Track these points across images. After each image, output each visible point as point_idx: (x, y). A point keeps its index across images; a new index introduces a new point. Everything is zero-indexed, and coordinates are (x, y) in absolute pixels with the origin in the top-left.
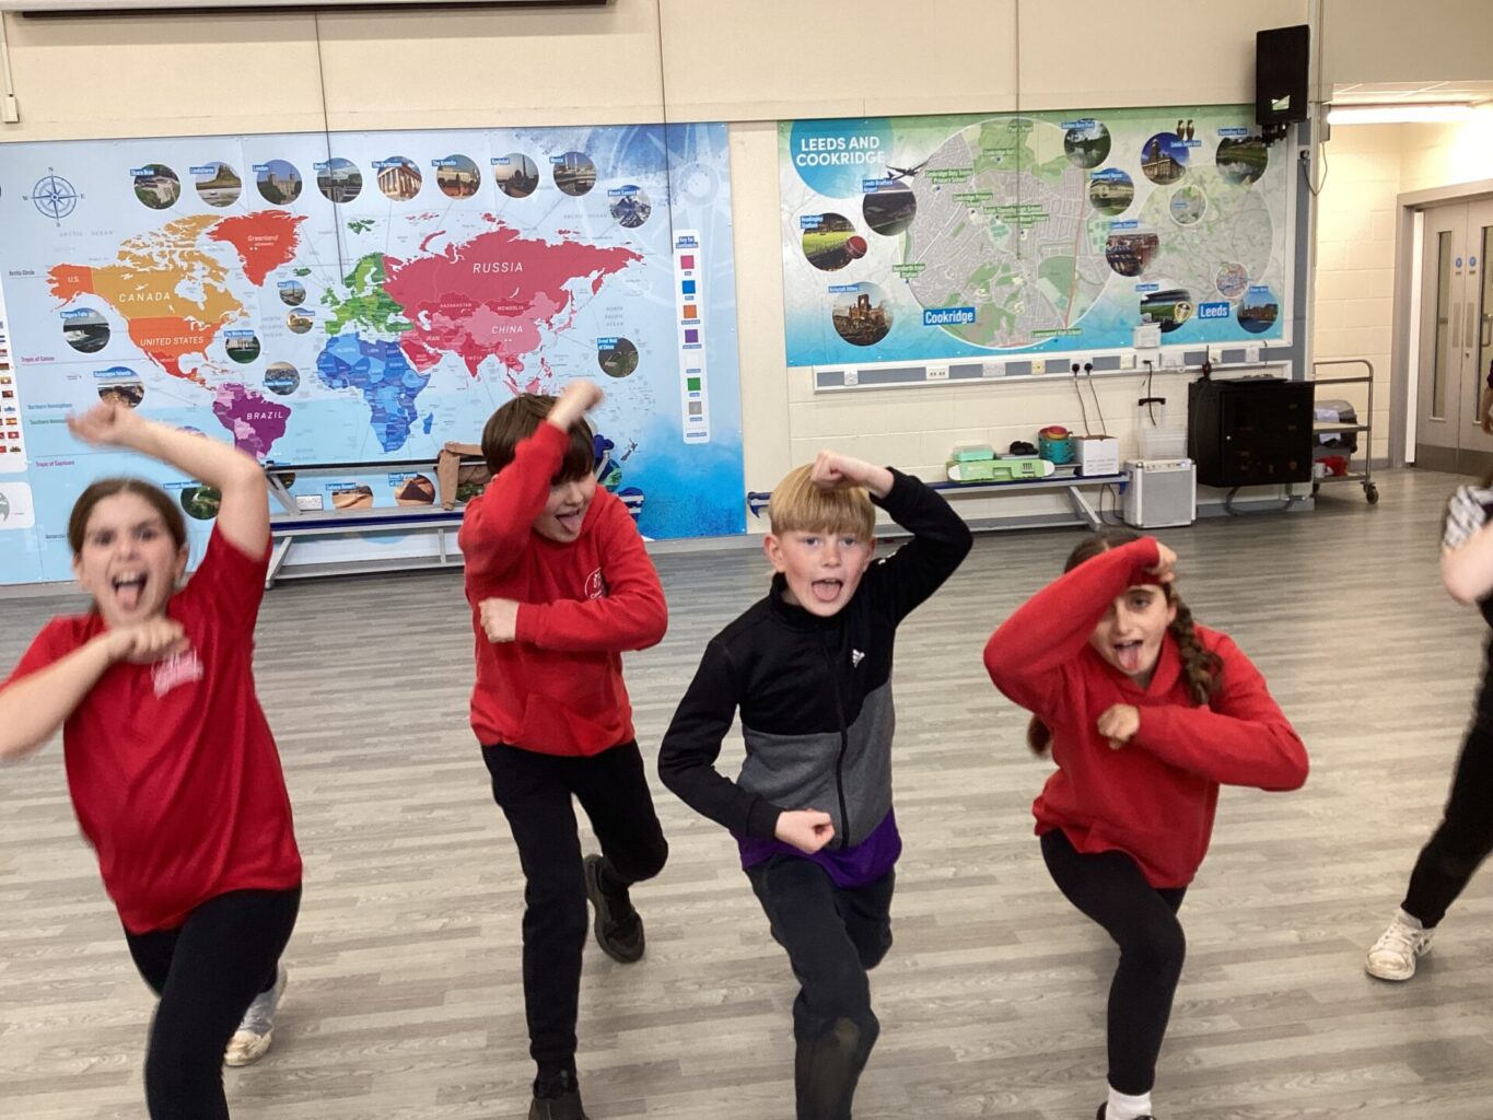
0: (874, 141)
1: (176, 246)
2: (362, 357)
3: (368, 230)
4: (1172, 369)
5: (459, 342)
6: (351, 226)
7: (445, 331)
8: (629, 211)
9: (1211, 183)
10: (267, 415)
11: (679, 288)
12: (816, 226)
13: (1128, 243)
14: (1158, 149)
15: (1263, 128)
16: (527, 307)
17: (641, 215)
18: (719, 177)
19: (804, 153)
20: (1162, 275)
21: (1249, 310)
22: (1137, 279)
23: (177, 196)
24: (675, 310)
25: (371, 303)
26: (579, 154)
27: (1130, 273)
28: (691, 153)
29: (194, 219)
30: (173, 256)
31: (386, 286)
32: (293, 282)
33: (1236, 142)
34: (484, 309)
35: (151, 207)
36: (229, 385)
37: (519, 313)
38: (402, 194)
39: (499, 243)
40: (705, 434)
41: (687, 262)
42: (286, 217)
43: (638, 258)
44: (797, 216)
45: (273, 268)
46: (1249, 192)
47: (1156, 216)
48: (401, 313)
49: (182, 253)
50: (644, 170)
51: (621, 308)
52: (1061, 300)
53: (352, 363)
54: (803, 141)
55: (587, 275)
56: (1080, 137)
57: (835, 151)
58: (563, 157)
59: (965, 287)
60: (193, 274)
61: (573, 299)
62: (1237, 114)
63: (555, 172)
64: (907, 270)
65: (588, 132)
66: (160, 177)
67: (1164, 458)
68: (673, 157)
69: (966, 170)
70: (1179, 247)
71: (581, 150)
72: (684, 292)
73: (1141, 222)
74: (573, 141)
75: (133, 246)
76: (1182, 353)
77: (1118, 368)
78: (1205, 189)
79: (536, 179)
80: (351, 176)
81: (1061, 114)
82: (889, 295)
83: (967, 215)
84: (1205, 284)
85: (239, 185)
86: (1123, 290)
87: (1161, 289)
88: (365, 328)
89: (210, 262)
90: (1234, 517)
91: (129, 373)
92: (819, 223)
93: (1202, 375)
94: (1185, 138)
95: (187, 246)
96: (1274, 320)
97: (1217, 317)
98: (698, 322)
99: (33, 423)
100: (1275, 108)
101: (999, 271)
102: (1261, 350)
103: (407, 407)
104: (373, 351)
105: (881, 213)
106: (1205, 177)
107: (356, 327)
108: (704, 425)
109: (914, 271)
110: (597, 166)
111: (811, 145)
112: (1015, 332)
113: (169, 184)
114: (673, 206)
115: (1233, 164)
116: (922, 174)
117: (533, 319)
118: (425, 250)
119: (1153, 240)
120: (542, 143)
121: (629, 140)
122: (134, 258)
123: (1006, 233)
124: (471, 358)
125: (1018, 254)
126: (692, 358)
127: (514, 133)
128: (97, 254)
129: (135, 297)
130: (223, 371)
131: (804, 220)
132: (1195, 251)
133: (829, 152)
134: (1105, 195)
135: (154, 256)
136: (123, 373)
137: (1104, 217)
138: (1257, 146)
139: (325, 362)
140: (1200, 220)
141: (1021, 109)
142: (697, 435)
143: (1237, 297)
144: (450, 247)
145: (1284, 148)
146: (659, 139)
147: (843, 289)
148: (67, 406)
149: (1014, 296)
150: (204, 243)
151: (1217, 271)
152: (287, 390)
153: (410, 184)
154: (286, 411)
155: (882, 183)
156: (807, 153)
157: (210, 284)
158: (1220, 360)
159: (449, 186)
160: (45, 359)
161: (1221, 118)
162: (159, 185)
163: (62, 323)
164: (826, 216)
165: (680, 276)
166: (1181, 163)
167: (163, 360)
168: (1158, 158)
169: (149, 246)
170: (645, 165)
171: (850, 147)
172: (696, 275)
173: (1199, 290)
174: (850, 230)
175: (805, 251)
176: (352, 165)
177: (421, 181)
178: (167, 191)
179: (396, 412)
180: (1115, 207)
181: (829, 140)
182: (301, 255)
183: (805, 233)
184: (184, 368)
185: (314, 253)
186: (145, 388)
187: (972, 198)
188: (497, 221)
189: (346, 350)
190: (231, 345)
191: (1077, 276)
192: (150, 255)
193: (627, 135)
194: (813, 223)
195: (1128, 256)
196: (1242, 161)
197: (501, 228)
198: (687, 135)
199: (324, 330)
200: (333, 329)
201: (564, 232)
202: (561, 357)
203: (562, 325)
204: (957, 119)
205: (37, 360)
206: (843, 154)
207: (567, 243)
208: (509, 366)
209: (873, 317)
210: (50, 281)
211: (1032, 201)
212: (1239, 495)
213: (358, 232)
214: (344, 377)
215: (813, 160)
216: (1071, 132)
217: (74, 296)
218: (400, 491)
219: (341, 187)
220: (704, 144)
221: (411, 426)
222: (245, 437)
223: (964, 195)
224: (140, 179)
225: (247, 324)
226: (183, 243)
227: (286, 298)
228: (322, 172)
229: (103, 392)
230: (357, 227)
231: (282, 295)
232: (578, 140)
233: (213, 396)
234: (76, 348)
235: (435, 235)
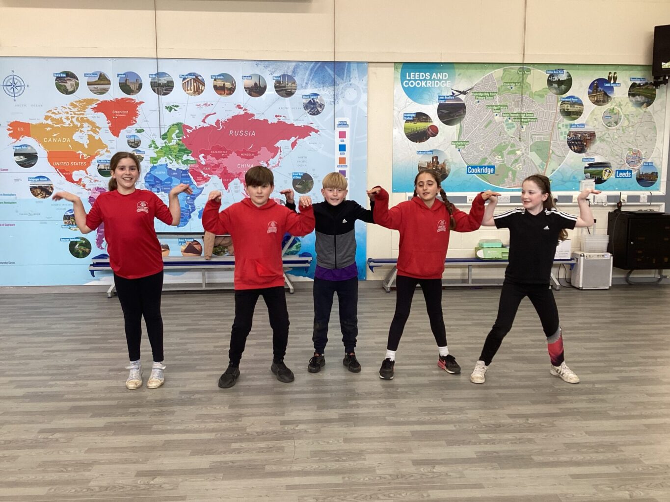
0: (445, 76)
1: (75, 114)
2: (169, 176)
3: (176, 110)
4: (601, 204)
5: (219, 171)
6: (167, 108)
7: (212, 165)
8: (313, 107)
9: (625, 106)
11: (337, 148)
12: (412, 118)
13: (579, 136)
14: (597, 87)
15: (654, 78)
16: (256, 154)
17: (319, 109)
18: (362, 91)
19: (408, 80)
20: (596, 153)
21: (642, 175)
22: (583, 155)
23: (77, 88)
24: (334, 160)
25: (175, 149)
26: (288, 76)
27: (580, 152)
28: (348, 78)
29: (85, 100)
30: (73, 119)
31: (183, 140)
32: (134, 136)
33: (639, 85)
34: (234, 154)
35: (64, 93)
36: (98, 188)
37: (252, 157)
38: (195, 92)
39: (244, 120)
41: (342, 135)
42: (133, 101)
43: (317, 131)
44: (402, 113)
45: (125, 128)
46: (645, 112)
47: (595, 122)
48: (190, 155)
49: (77, 118)
50: (322, 85)
51: (306, 157)
52: (542, 164)
53: (162, 180)
54: (407, 74)
55: (289, 139)
56: (556, 79)
57: (425, 80)
58: (280, 77)
59: (490, 155)
60: (82, 129)
61: (281, 151)
62: (641, 70)
63: (275, 84)
64: (459, 144)
65: (294, 64)
66: (69, 78)
67: (594, 252)
68: (338, 80)
69: (494, 93)
70: (606, 139)
71: (290, 74)
72: (340, 150)
73: (587, 125)
74: (286, 68)
75: (53, 113)
76: (606, 196)
77: (571, 202)
78: (621, 109)
79: (265, 88)
80: (168, 82)
81: (546, 66)
82: (449, 157)
83: (493, 117)
84: (620, 160)
85: (110, 84)
86: (575, 161)
87: (596, 161)
88: (171, 161)
89: (92, 124)
90: (629, 285)
91: (46, 179)
92: (413, 117)
93: (617, 208)
94: (612, 82)
95: (80, 114)
96: (656, 181)
97: (625, 177)
98: (346, 166)
100: (663, 67)
101: (509, 147)
102: (648, 196)
103: (190, 204)
104: (174, 174)
105: (447, 113)
106: (622, 103)
107: (166, 161)
109: (463, 145)
110: (297, 82)
111: (412, 76)
112: (516, 180)
113: (73, 82)
114: (336, 105)
115: (637, 97)
116: (470, 94)
117: (259, 161)
118: (205, 122)
119: (592, 135)
120: (269, 69)
121: (316, 69)
122: (53, 120)
123: (514, 127)
124: (225, 180)
125: (520, 138)
127: (255, 63)
128: (33, 116)
129: (52, 140)
130: (95, 181)
131: (405, 116)
132: (615, 142)
133: (421, 80)
134: (568, 110)
135: (63, 119)
136: (43, 179)
137: (567, 121)
138: (651, 87)
139: (149, 178)
140: (618, 125)
141: (525, 62)
143: (637, 168)
144: (218, 121)
145: (665, 90)
146: (331, 69)
147: (425, 153)
148: (13, 195)
149: (516, 161)
150: (89, 113)
151: (626, 153)
153: (199, 88)
155: (448, 98)
156: (409, 80)
157: (91, 135)
158: (626, 201)
159: (219, 89)
160: (4, 170)
161: (631, 72)
162: (68, 82)
163: (13, 151)
164: (417, 114)
165: (338, 142)
166: (609, 95)
167: (64, 174)
168: (597, 91)
169: (61, 113)
170: (323, 83)
171: (432, 78)
172: (347, 142)
173: (616, 162)
174: (430, 122)
175: (405, 132)
176: (169, 76)
177: (204, 86)
178: (72, 85)
179: (184, 207)
180: (573, 116)
181: (421, 74)
182: (140, 122)
183: (406, 122)
184: (75, 178)
185: (147, 121)
186: (54, 188)
187: (496, 108)
188: (243, 109)
189: (160, 173)
190: (100, 168)
191: (551, 152)
192: (61, 118)
193: (314, 66)
194: (410, 117)
195: (579, 143)
196: (642, 95)
197: (245, 113)
198: (346, 68)
199: (149, 162)
200: (154, 161)
201: (279, 116)
203: (274, 165)
204: (491, 66)
206: (428, 82)
207: (279, 122)
209: (440, 168)
210: (9, 130)
211: (529, 111)
212: (633, 274)
213: (170, 111)
214: (158, 187)
215: (412, 84)
216: (551, 75)
217: (21, 138)
218: (184, 248)
219: (163, 87)
220: (355, 73)
221: (191, 214)
223: (492, 106)
224: (58, 79)
225: (108, 156)
226: (79, 113)
227: (130, 144)
228: (153, 79)
229: (33, 189)
230: (170, 109)
231: (128, 142)
232: (288, 68)
233: (89, 193)
234: (20, 165)
235: (210, 114)
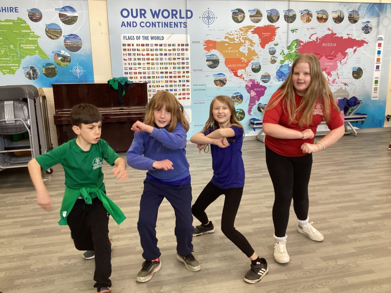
1: (242, 35)
3: (296, 32)
6: (292, 30)
8: (367, 29)
10: (260, 89)
11: (376, 52)
16: (335, 57)
17: (370, 30)
23: (244, 19)
24: (374, 59)
25: (293, 55)
26: (356, 11)
28: (385, 12)
29: (248, 27)
30: (240, 38)
31: (298, 50)
32: (273, 48)
34: (324, 57)
35: (236, 22)
36: (251, 80)
37: (333, 59)
39: (331, 37)
40: (377, 97)
41: (380, 45)
42: (274, 27)
43: (367, 43)
45: (268, 43)
49: (243, 37)
50: (372, 17)
51: (360, 58)
53: (286, 73)
55: (353, 48)
58: (351, 12)
60: (245, 44)
61: (348, 55)
63: (349, 16)
65: (359, 4)
66: (240, 13)
68: (381, 14)
71: (356, 10)
72: (378, 54)
74: (355, 7)
75: (229, 35)
79: (343, 18)
80: (293, 15)
85: (262, 16)
88: (291, 62)
89: (251, 41)
91: (223, 75)
98: (380, 63)
99: (194, 90)
107: (288, 62)
108: (377, 95)
110: (360, 15)
113: (242, 16)
114: (378, 28)
117: (336, 61)
118: (310, 39)
120: (346, 7)
122: (229, 39)
126: (377, 74)
127: (339, 3)
128: (218, 37)
129: (228, 51)
130: (250, 75)
135: (235, 38)
136: (221, 75)
139: (279, 73)
142: (375, 97)
144: (317, 38)
146: (377, 8)
148: (204, 85)
150: (250, 35)
152: (267, 81)
153: (309, 18)
154: (265, 88)
157: (250, 48)
159: (320, 19)
160: (200, 70)
162: (239, 15)
163: (206, 59)
165: (377, 49)
167: (233, 72)
169: (234, 35)
170: (373, 15)
172: (381, 49)
176: (294, 11)
177: (312, 17)
178: (241, 17)
182: (277, 39)
184: (239, 74)
185: (280, 39)
186: (227, 80)
188: (331, 30)
189: (285, 69)
190: (253, 67)
192: (234, 38)
193: (369, 6)
197: (332, 33)
198: (385, 7)
199: (279, 63)
200: (282, 63)
201: (348, 35)
202: (342, 72)
203: (344, 63)
205: (198, 70)
207: (349, 38)
208: (328, 75)
210: (204, 45)
213: (293, 32)
214: (283, 78)
217: (211, 50)
219: (290, 18)
220: (389, 10)
222: (253, 96)
224: (234, 13)
225: (258, 61)
226: (244, 34)
227: (270, 53)
228: (286, 13)
229: (215, 81)
230: (293, 31)
231: (269, 52)
232: (356, 7)
233: (246, 83)
234: (209, 67)
235: (314, 34)
